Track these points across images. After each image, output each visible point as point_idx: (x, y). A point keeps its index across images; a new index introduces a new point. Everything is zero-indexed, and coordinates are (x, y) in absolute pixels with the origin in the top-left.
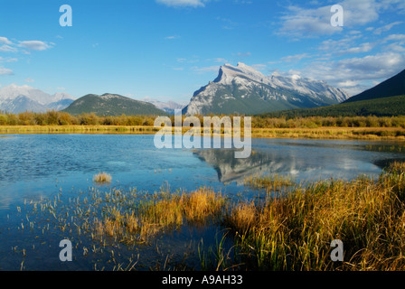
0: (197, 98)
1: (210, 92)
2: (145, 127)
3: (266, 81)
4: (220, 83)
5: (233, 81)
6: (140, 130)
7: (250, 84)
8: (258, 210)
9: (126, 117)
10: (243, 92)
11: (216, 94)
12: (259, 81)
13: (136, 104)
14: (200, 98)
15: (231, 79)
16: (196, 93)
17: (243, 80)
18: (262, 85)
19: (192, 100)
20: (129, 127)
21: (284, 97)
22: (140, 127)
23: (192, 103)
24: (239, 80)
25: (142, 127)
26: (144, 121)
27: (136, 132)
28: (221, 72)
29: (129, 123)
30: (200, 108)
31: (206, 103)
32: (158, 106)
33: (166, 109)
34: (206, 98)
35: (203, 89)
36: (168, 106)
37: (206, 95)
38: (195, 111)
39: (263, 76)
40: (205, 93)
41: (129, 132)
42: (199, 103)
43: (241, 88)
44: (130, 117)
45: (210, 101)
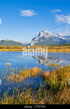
0: (33, 41)
1: (37, 39)
2: (19, 49)
3: (53, 36)
4: (40, 36)
5: (44, 36)
6: (17, 50)
7: (48, 37)
8: (51, 72)
9: (13, 47)
10: (46, 39)
11: (39, 39)
12: (51, 36)
13: (16, 42)
14: (34, 41)
15: (43, 35)
16: (33, 39)
17: (46, 36)
18: (52, 37)
19: (32, 41)
20: (14, 49)
21: (58, 40)
22: (17, 49)
23: (32, 42)
24: (45, 36)
25: (18, 49)
26: (18, 48)
27: (16, 50)
28: (40, 33)
29: (14, 48)
30: (34, 44)
31: (36, 42)
32: (22, 43)
33: (24, 44)
34: (36, 41)
35: (35, 38)
36: (25, 43)
37: (36, 40)
38: (33, 45)
39: (52, 34)
40: (35, 39)
41: (14, 51)
42: (34, 42)
43: (46, 38)
44: (14, 47)
45: (37, 41)
